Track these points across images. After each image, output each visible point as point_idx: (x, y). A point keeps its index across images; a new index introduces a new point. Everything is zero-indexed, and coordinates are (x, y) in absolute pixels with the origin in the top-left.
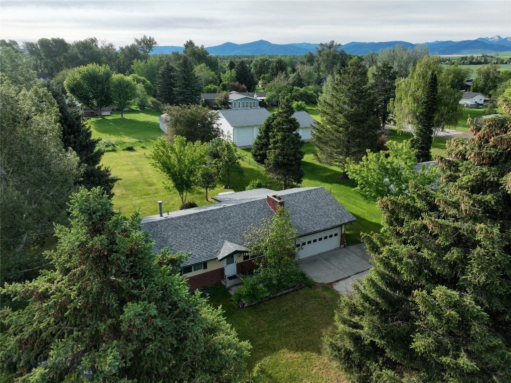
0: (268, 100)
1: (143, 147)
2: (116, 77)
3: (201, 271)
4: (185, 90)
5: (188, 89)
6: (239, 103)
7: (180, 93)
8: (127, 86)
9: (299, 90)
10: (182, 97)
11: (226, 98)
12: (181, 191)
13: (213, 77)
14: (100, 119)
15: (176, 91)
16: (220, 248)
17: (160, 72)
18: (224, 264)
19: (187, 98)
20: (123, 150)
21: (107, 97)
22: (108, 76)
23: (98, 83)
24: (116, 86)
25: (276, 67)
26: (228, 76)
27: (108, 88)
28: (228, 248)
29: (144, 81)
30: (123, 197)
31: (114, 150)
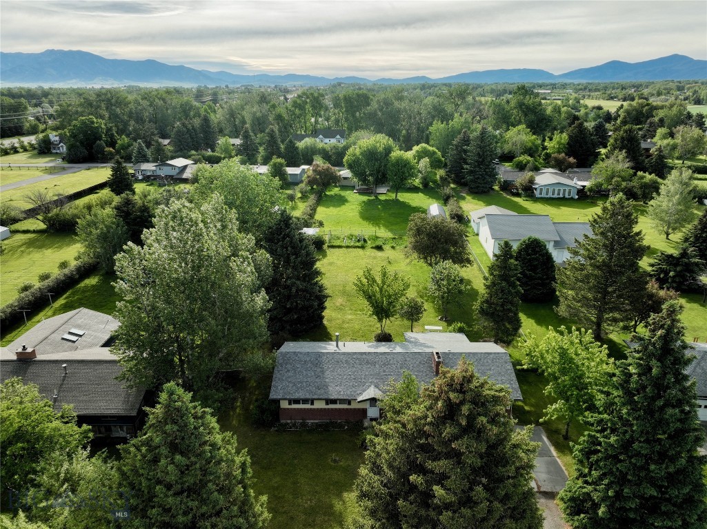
0: (591, 190)
1: (393, 247)
2: (396, 153)
3: (345, 406)
4: (477, 169)
5: (481, 168)
6: (548, 189)
7: (471, 172)
8: (405, 166)
9: (645, 177)
10: (471, 177)
11: (531, 181)
12: (380, 320)
13: (533, 144)
14: (373, 198)
15: (467, 169)
16: (364, 391)
17: (455, 142)
18: (367, 405)
19: (478, 178)
20: (372, 248)
21: (384, 175)
22: (388, 150)
23: (376, 160)
24: (393, 165)
25: (622, 138)
26: (556, 142)
27: (385, 166)
28: (371, 392)
29: (434, 153)
30: (339, 309)
31: (363, 247)
